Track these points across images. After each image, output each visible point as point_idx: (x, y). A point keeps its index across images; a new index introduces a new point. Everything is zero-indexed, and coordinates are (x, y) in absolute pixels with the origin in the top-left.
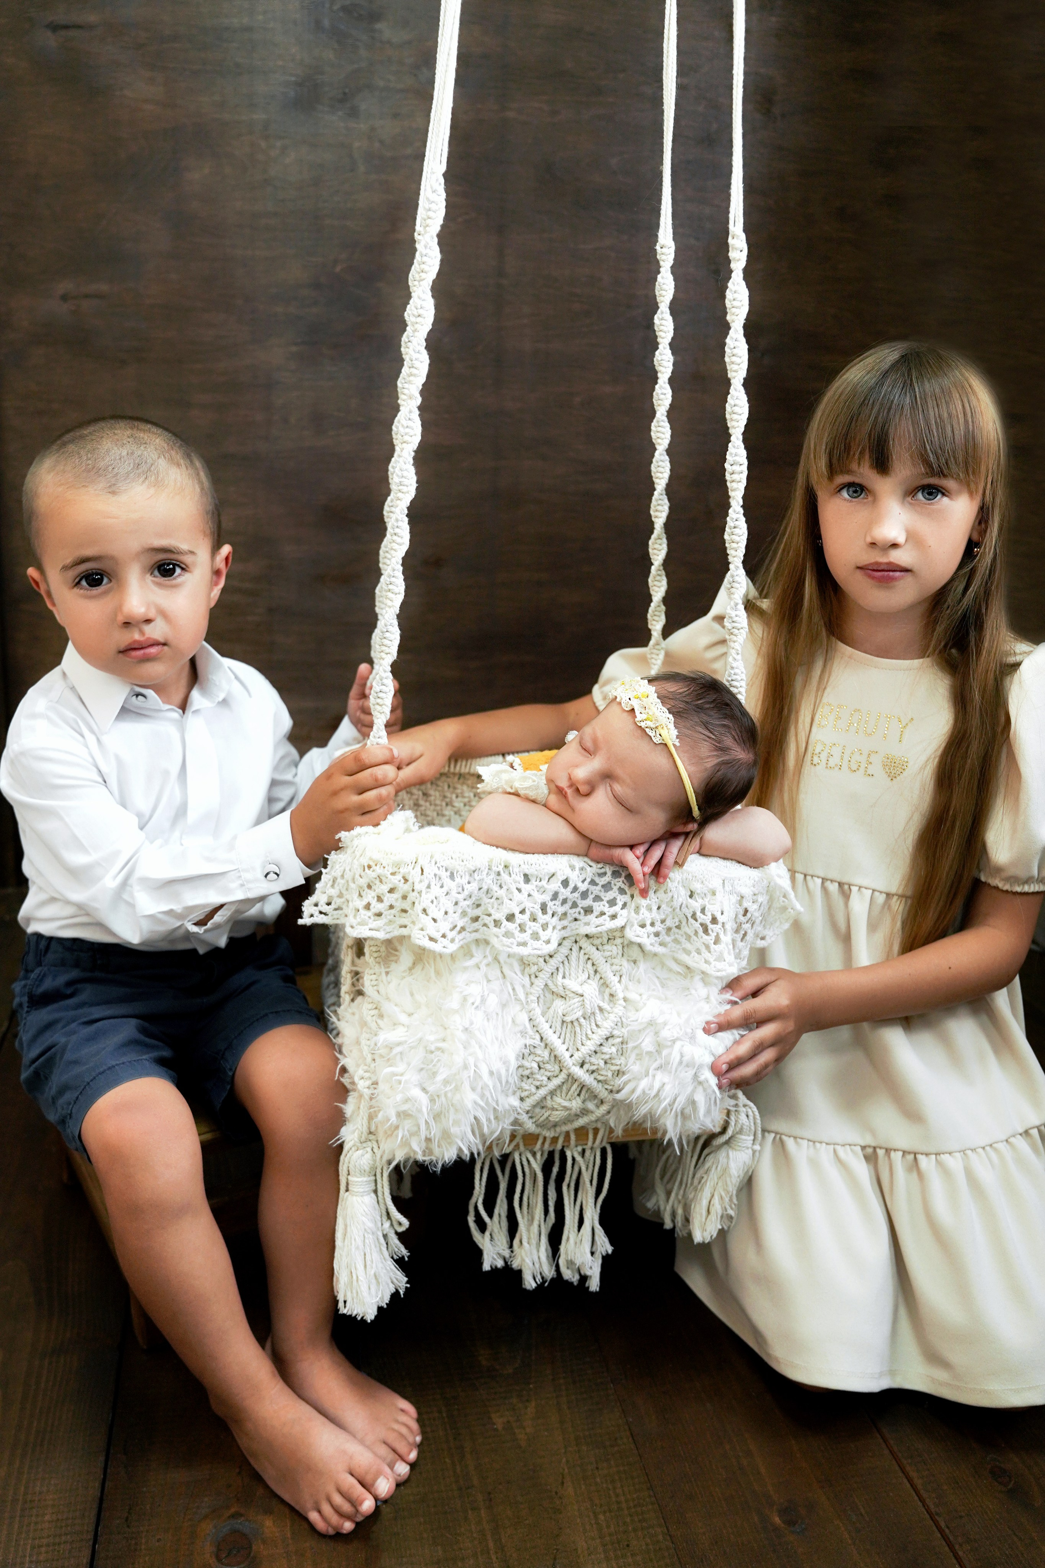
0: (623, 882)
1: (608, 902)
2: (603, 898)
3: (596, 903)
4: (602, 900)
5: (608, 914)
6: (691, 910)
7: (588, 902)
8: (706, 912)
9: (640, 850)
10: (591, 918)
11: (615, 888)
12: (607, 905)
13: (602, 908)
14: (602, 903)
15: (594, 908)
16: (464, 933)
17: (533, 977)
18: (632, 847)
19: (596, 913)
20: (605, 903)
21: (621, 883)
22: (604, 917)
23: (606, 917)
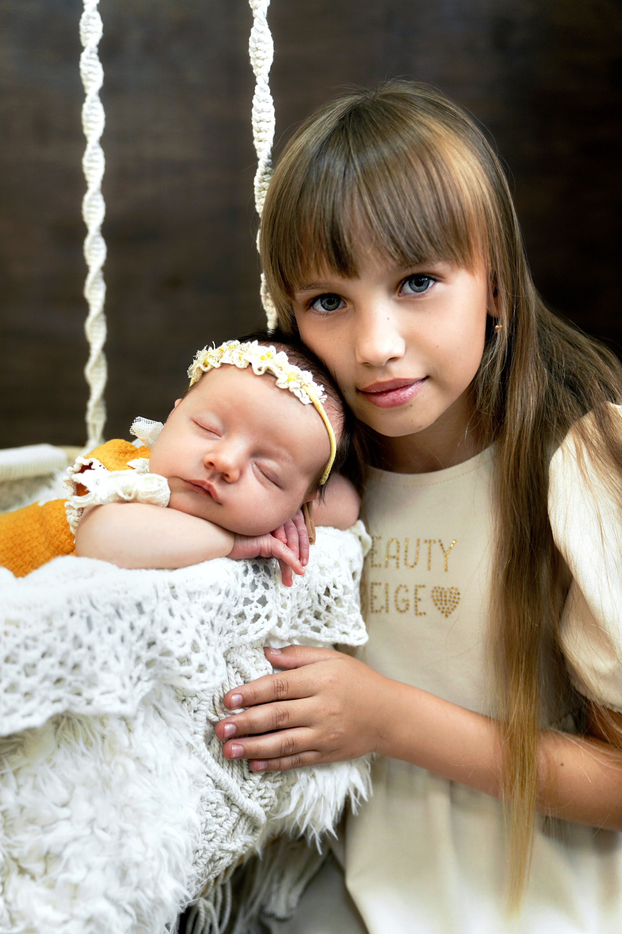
0: (264, 575)
1: (259, 601)
2: (251, 599)
3: (246, 607)
4: (252, 602)
5: (263, 615)
6: (325, 587)
7: (240, 607)
8: (338, 586)
9: (282, 534)
10: (247, 624)
11: (260, 585)
12: (260, 606)
13: (255, 611)
14: (253, 605)
15: (246, 613)
16: (140, 684)
17: (192, 713)
18: (273, 534)
19: (250, 618)
20: (255, 603)
21: (263, 577)
22: (260, 620)
23: (262, 619)
